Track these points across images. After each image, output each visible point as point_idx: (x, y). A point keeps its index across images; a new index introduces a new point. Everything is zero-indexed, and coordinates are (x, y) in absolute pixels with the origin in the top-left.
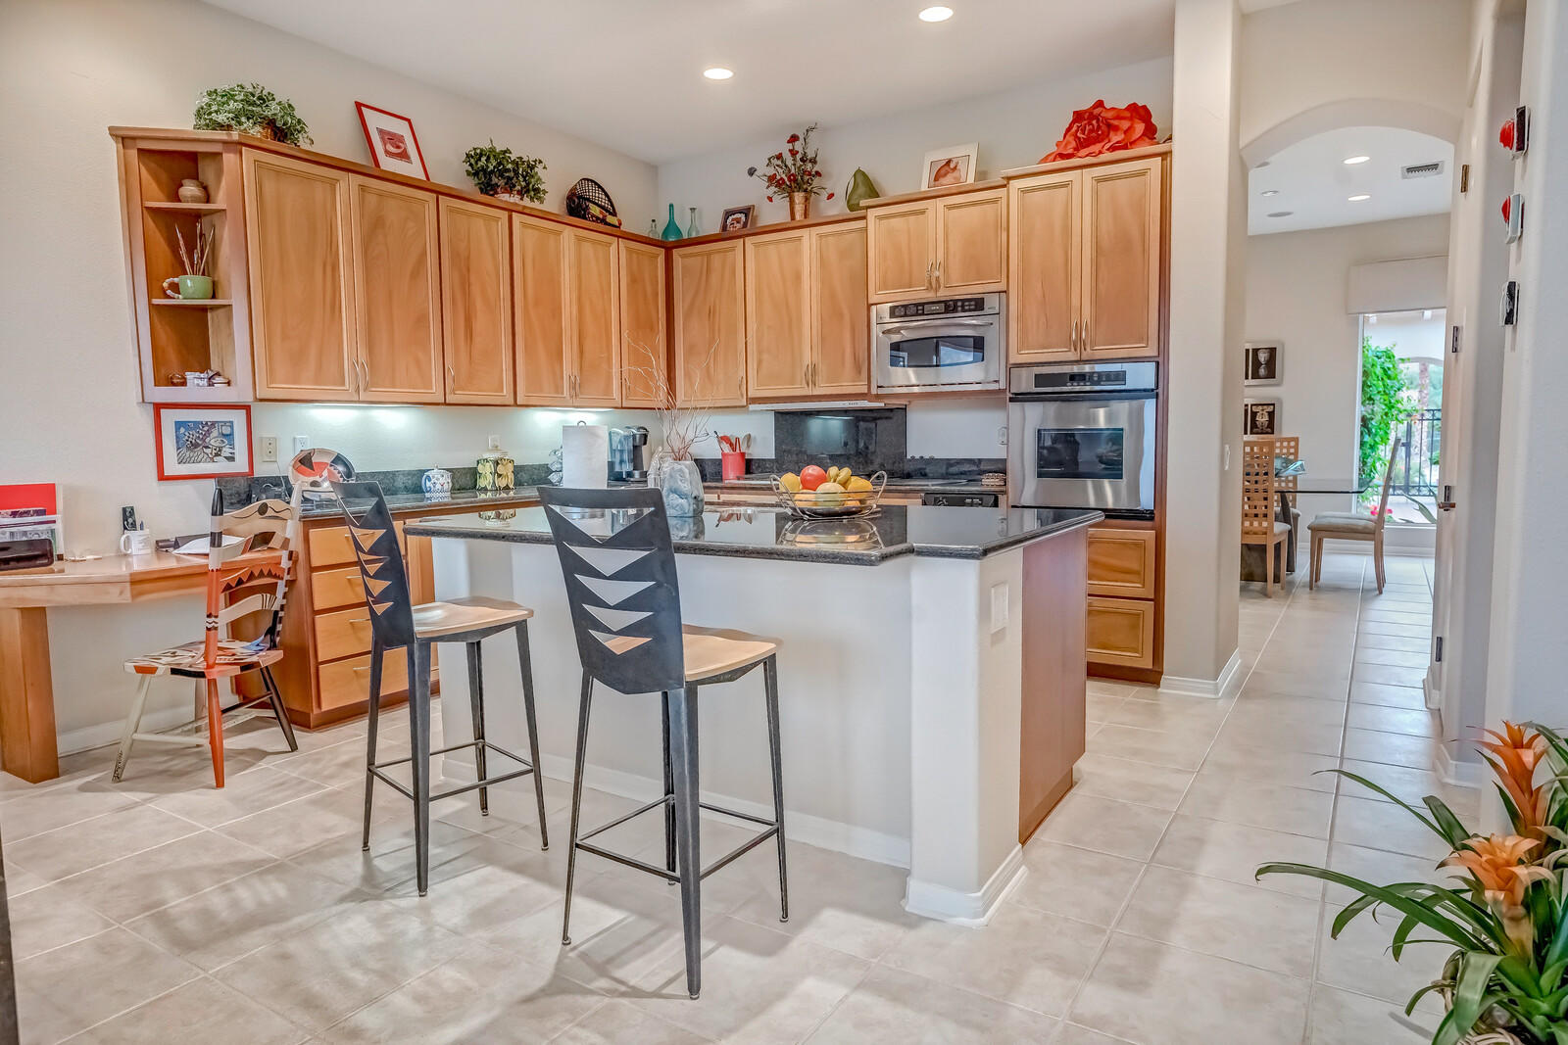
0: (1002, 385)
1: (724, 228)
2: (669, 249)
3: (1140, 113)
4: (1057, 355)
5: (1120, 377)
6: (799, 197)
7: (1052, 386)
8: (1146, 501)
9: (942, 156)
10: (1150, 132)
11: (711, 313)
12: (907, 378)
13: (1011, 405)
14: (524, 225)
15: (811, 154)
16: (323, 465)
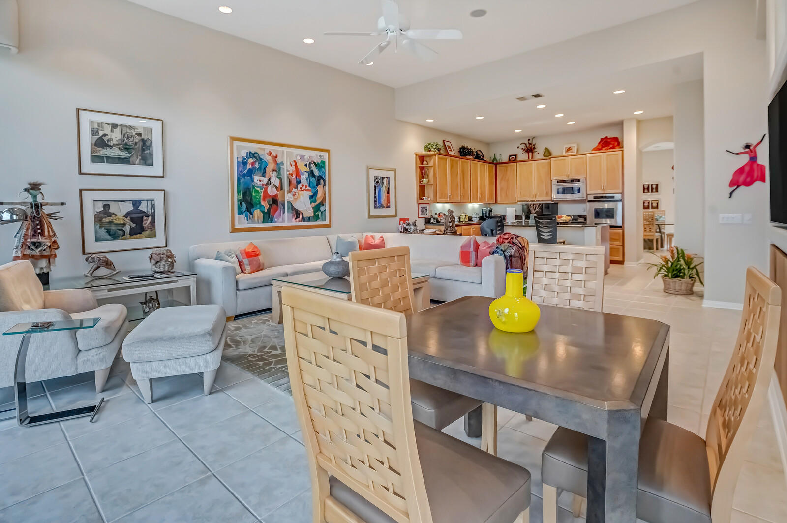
0: (585, 198)
1: (509, 160)
2: (496, 164)
3: (616, 139)
4: (598, 192)
5: (613, 197)
6: (530, 153)
7: (598, 199)
8: (619, 223)
9: (568, 146)
10: (619, 144)
11: (507, 180)
12: (561, 197)
13: (588, 203)
14: (472, 163)
15: (533, 143)
16: (441, 215)
